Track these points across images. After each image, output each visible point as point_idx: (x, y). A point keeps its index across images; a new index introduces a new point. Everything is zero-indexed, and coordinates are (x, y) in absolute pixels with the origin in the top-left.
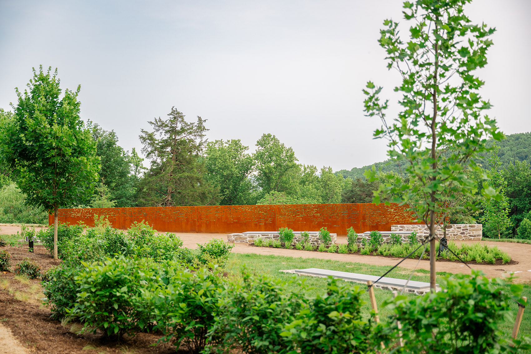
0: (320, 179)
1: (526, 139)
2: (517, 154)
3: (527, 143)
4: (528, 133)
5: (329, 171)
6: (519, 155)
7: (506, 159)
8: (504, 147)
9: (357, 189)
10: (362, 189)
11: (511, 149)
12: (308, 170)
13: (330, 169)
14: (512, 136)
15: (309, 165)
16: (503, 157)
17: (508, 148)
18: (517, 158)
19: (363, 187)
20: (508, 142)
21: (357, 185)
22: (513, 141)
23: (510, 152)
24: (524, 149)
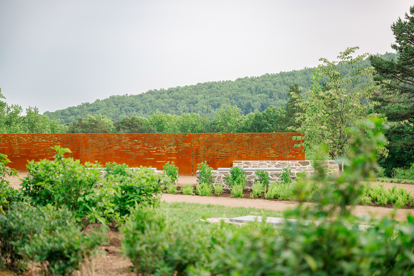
0: (27, 120)
1: (218, 87)
2: (210, 102)
3: (219, 91)
4: (220, 81)
5: (35, 112)
6: (211, 103)
7: (200, 107)
8: (198, 94)
9: (79, 130)
10: (85, 130)
11: (204, 97)
12: (12, 110)
13: (36, 109)
14: (205, 84)
15: (14, 105)
16: (197, 104)
17: (202, 96)
18: (210, 106)
19: (85, 128)
20: (201, 90)
21: (78, 125)
22: (206, 89)
23: (203, 100)
24: (217, 98)
